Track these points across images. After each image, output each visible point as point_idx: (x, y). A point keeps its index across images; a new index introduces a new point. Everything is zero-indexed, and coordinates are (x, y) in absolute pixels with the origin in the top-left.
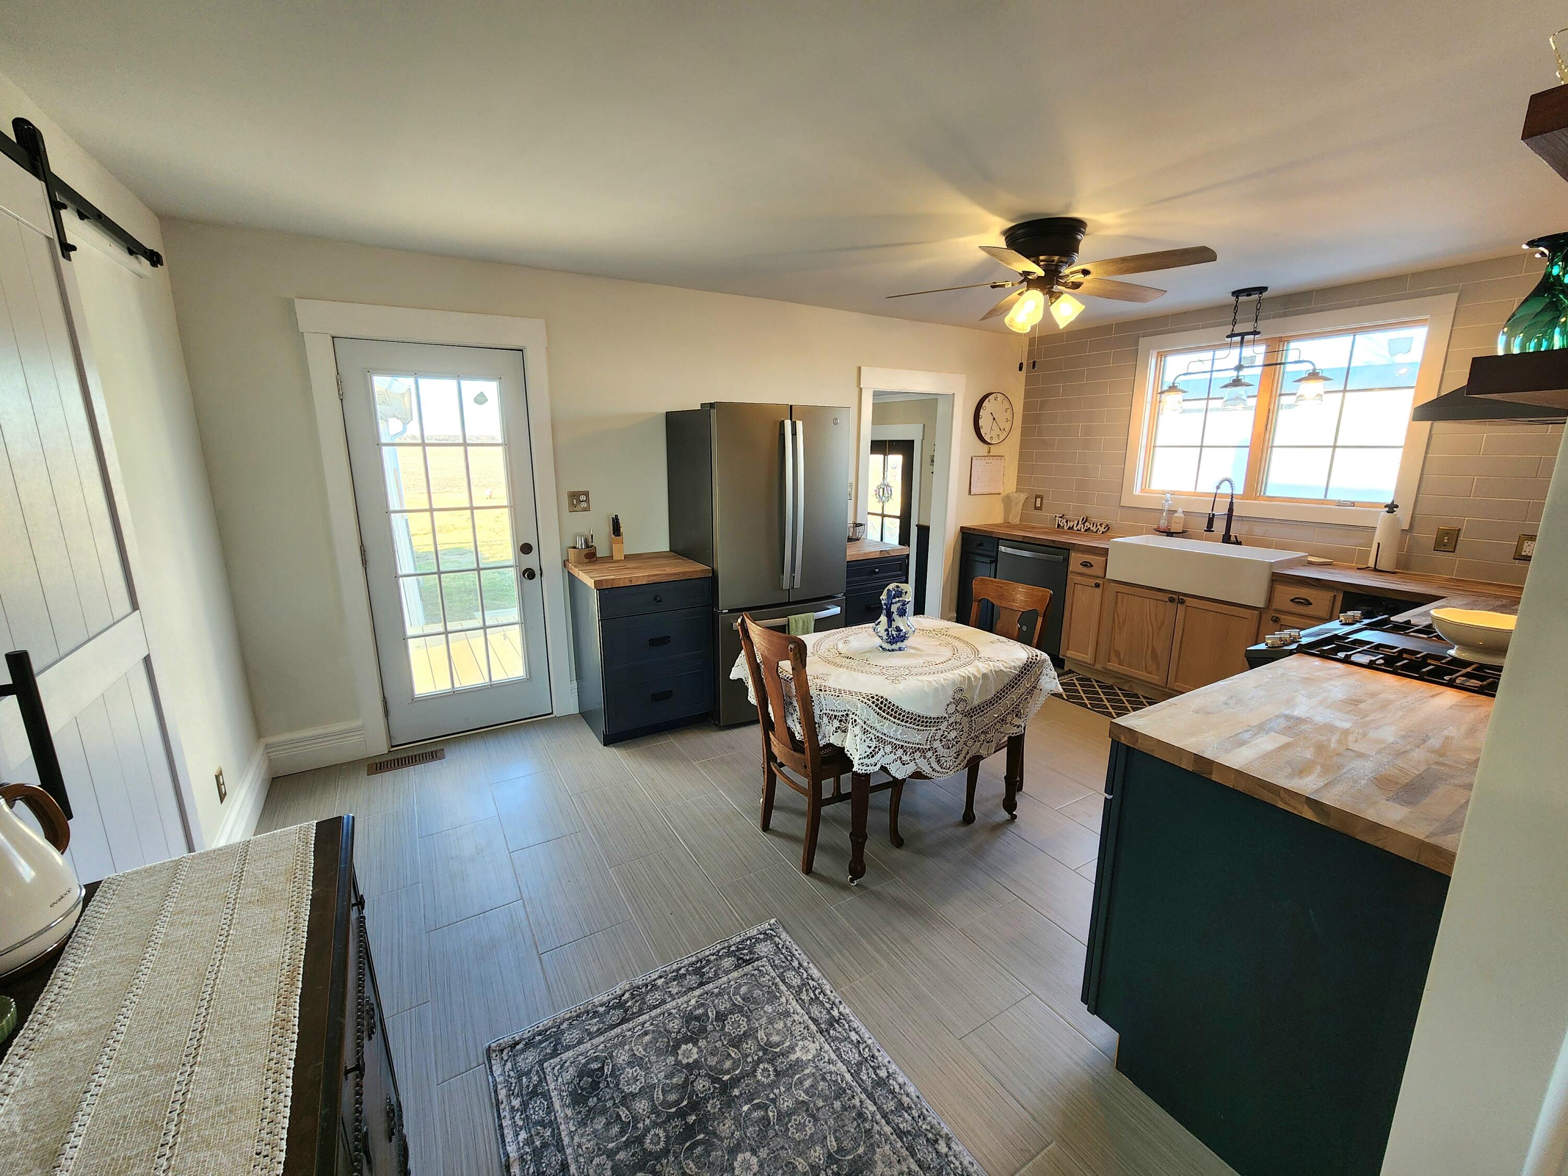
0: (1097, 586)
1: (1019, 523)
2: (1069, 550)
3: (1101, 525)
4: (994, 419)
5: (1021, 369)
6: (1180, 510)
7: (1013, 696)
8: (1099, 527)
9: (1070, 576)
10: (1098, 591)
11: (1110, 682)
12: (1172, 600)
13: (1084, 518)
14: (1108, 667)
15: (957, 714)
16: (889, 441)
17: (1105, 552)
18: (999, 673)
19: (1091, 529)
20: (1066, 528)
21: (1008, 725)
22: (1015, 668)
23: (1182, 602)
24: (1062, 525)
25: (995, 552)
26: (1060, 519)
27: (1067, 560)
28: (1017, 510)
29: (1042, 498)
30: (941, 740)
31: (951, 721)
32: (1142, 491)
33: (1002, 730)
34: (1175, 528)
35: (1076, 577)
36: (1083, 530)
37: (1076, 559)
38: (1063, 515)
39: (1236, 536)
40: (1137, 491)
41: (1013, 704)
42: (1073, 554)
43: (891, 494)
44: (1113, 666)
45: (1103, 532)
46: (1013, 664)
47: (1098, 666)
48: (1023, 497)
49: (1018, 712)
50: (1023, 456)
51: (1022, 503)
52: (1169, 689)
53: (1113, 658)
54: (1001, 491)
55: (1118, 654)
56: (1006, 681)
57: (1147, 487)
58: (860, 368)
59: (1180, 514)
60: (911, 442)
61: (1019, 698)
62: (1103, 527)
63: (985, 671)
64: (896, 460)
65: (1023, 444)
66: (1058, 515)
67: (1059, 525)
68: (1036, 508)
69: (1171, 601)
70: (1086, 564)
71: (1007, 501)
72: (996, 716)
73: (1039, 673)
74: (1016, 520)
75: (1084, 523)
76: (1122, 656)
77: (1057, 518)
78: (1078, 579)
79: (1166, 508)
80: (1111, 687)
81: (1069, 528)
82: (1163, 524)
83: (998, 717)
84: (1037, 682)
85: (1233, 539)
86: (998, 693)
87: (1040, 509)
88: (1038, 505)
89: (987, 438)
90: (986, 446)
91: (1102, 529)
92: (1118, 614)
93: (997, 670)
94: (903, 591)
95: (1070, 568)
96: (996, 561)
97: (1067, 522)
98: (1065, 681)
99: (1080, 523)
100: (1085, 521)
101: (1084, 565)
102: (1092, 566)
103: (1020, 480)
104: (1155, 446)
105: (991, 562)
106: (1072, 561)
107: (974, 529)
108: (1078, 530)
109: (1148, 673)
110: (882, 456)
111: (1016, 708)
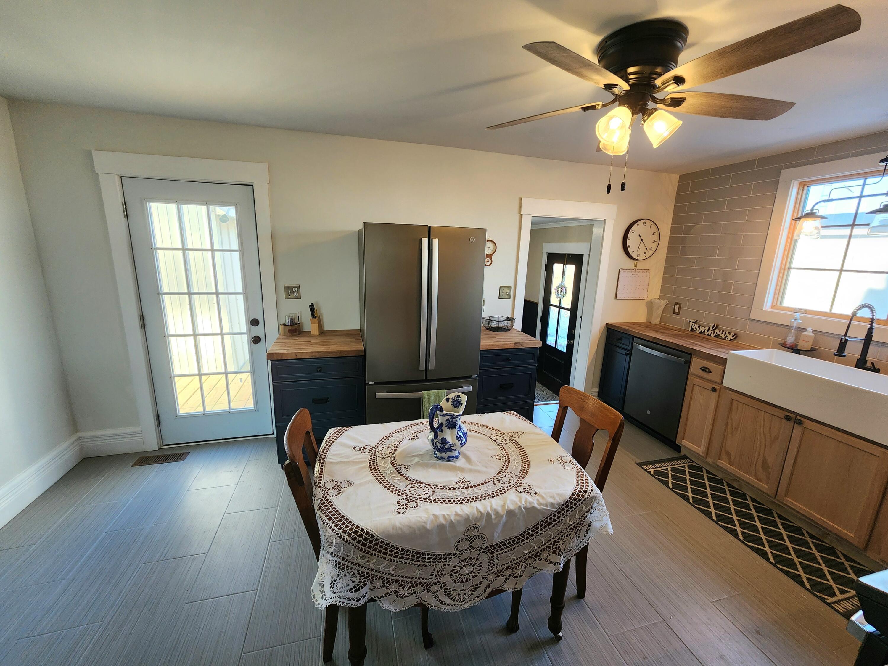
0: (714, 390)
1: (658, 324)
2: (691, 355)
3: (730, 333)
4: (642, 240)
5: (608, 191)
6: (810, 329)
7: (551, 532)
8: (727, 334)
9: (690, 377)
10: (714, 395)
11: (720, 475)
12: (788, 418)
13: (714, 325)
14: (718, 464)
15: (472, 550)
16: (567, 254)
17: (723, 362)
18: (531, 510)
19: (721, 335)
20: (698, 332)
21: (543, 561)
22: (552, 505)
23: (800, 423)
24: (695, 329)
25: (630, 346)
26: (694, 324)
27: (688, 363)
28: (658, 313)
29: (680, 305)
30: (451, 575)
31: (462, 557)
32: (773, 307)
33: (535, 565)
34: (802, 345)
35: (695, 379)
36: (712, 335)
37: (696, 364)
38: (697, 321)
39: (873, 364)
40: (767, 306)
41: (550, 540)
42: (694, 359)
43: (566, 293)
44: (723, 463)
45: (731, 340)
46: (552, 501)
47: (710, 460)
48: (663, 303)
49: (556, 548)
50: (667, 271)
51: (663, 307)
52: (778, 500)
53: (724, 455)
54: (645, 297)
55: (728, 454)
56: (540, 518)
57: (778, 304)
58: (521, 199)
59: (809, 333)
60: (581, 256)
61: (558, 535)
62: (732, 335)
63: (512, 507)
64: (571, 269)
65: (668, 260)
66: (692, 321)
67: (692, 329)
68: (674, 313)
69: (786, 419)
70: (705, 369)
71: (650, 305)
72: (526, 552)
73: (586, 510)
74: (656, 321)
75: (714, 330)
76: (733, 457)
77: (691, 323)
78: (697, 381)
79: (795, 325)
80: (720, 482)
81: (701, 332)
82: (790, 340)
83: (530, 552)
84: (584, 519)
85: (869, 364)
86: (529, 529)
87: (678, 313)
88: (676, 310)
89: (634, 255)
90: (633, 262)
91: (730, 337)
92: (732, 419)
93: (528, 505)
94: (461, 402)
95: (691, 370)
96: (630, 354)
97: (699, 327)
98: (676, 466)
99: (711, 329)
100: (716, 328)
101: (703, 370)
102: (711, 372)
103: (663, 290)
104: (789, 268)
105: (626, 354)
106: (693, 364)
107: (616, 326)
108: (708, 335)
109: (757, 480)
110: (562, 265)
111: (554, 545)
